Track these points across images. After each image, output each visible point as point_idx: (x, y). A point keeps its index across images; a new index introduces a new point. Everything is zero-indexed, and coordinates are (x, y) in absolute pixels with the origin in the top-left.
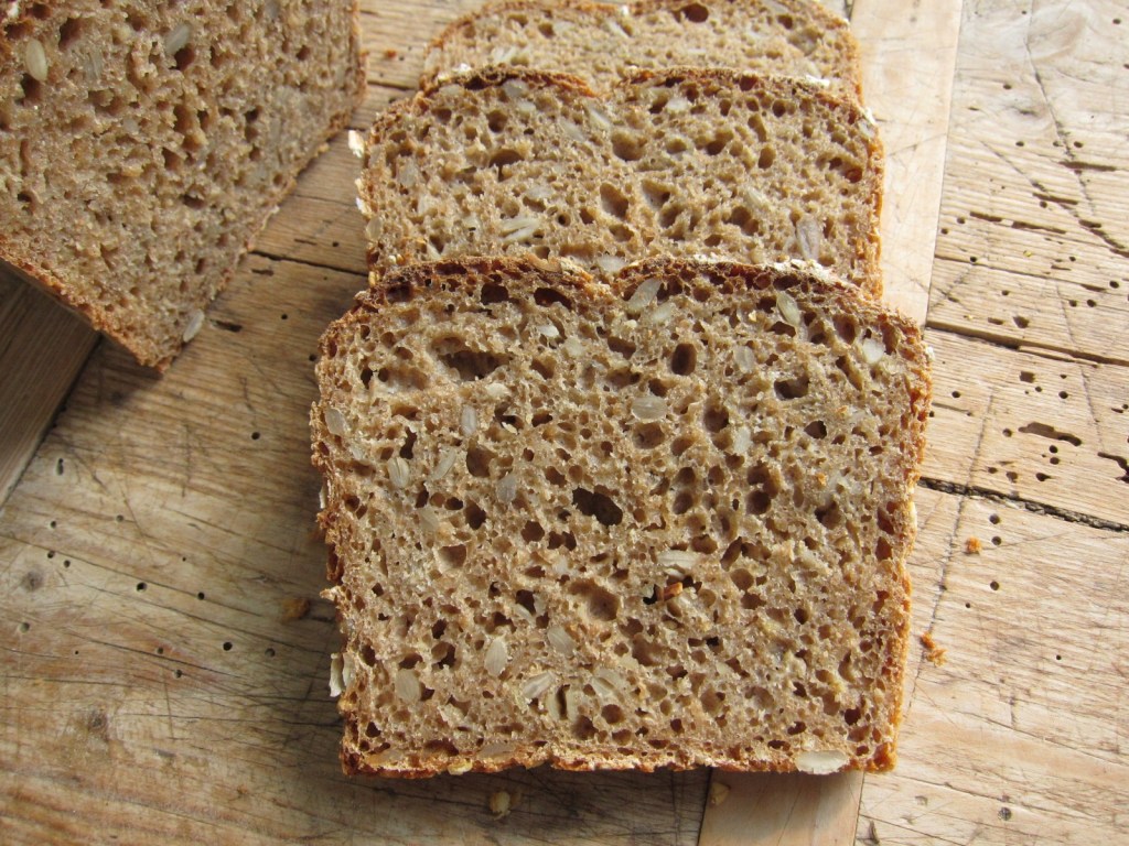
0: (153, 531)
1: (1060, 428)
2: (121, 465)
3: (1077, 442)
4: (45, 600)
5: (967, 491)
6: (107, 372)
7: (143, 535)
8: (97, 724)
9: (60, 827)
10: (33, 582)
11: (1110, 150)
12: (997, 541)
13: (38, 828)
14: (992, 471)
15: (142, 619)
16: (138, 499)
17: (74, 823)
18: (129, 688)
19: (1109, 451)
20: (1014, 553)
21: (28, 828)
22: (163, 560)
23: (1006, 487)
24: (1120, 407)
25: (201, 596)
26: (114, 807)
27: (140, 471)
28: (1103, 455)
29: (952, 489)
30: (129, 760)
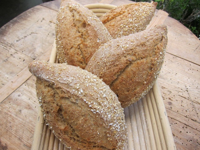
0: (33, 94)
2: (32, 87)
4: (19, 98)
7: (31, 94)
8: (20, 111)
9: (13, 119)
10: (19, 96)
13: (11, 119)
15: (28, 102)
16: (32, 90)
17: (15, 119)
18: (25, 108)
21: (10, 118)
22: (32, 97)
26: (19, 119)
27: (33, 88)
30: (22, 115)
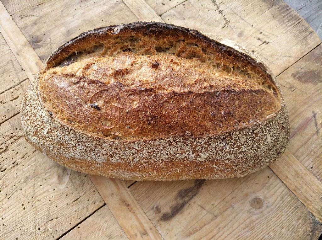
1: (14, 100)
3: (11, 101)
5: (20, 83)
6: (126, 11)
7: (100, 5)
11: (36, 156)
12: (13, 81)
14: (19, 88)
19: (6, 103)
20: (10, 81)
23: (16, 87)
24: (8, 110)
25: (88, 7)
28: (7, 102)
29: (22, 82)
